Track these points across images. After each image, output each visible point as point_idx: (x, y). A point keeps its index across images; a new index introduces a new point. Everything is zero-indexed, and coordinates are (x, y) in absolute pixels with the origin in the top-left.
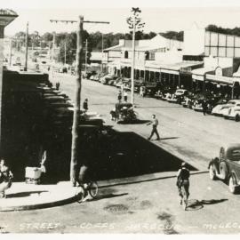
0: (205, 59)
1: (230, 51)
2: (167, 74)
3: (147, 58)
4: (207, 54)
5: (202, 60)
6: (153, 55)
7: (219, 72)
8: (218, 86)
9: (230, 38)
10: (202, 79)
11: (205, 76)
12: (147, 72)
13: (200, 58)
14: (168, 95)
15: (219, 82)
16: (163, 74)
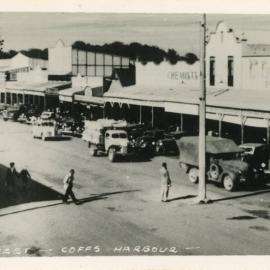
0: (73, 78)
1: (100, 70)
2: (32, 96)
3: (8, 79)
4: (74, 73)
5: (70, 80)
6: (14, 75)
7: (89, 92)
8: (88, 107)
9: (100, 56)
10: (70, 100)
11: (73, 97)
12: (8, 94)
13: (68, 77)
14: (33, 118)
15: (89, 103)
16: (27, 96)
